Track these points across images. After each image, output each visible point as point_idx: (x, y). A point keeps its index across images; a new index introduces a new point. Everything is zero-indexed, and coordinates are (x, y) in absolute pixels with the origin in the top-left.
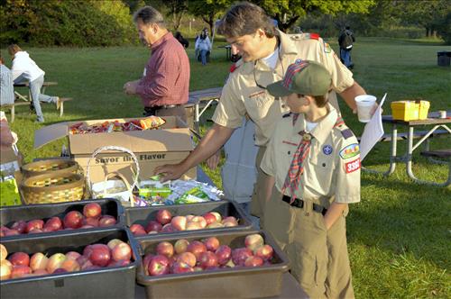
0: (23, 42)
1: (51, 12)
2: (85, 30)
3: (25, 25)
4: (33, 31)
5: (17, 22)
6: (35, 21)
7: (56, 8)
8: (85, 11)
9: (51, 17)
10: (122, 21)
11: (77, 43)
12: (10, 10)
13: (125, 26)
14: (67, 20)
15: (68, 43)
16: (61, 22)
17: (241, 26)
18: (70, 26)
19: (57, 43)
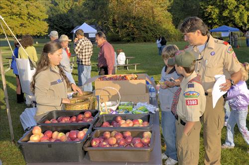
0: (132, 41)
1: (143, 29)
2: (156, 35)
3: (133, 34)
4: (136, 36)
5: (130, 33)
6: (137, 33)
7: (145, 27)
8: (156, 28)
9: (143, 31)
10: (171, 32)
11: (153, 41)
12: (128, 29)
13: (173, 34)
14: (149, 32)
15: (149, 41)
16: (147, 32)
17: (188, 28)
18: (150, 34)
19: (145, 41)
